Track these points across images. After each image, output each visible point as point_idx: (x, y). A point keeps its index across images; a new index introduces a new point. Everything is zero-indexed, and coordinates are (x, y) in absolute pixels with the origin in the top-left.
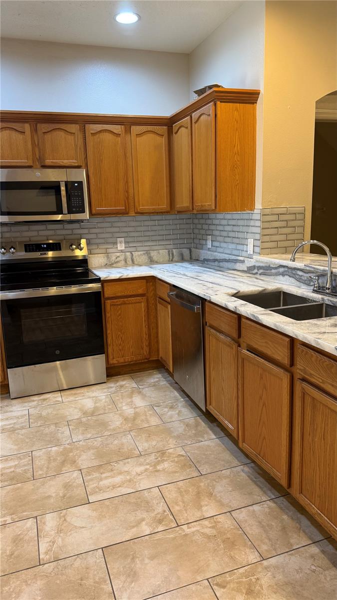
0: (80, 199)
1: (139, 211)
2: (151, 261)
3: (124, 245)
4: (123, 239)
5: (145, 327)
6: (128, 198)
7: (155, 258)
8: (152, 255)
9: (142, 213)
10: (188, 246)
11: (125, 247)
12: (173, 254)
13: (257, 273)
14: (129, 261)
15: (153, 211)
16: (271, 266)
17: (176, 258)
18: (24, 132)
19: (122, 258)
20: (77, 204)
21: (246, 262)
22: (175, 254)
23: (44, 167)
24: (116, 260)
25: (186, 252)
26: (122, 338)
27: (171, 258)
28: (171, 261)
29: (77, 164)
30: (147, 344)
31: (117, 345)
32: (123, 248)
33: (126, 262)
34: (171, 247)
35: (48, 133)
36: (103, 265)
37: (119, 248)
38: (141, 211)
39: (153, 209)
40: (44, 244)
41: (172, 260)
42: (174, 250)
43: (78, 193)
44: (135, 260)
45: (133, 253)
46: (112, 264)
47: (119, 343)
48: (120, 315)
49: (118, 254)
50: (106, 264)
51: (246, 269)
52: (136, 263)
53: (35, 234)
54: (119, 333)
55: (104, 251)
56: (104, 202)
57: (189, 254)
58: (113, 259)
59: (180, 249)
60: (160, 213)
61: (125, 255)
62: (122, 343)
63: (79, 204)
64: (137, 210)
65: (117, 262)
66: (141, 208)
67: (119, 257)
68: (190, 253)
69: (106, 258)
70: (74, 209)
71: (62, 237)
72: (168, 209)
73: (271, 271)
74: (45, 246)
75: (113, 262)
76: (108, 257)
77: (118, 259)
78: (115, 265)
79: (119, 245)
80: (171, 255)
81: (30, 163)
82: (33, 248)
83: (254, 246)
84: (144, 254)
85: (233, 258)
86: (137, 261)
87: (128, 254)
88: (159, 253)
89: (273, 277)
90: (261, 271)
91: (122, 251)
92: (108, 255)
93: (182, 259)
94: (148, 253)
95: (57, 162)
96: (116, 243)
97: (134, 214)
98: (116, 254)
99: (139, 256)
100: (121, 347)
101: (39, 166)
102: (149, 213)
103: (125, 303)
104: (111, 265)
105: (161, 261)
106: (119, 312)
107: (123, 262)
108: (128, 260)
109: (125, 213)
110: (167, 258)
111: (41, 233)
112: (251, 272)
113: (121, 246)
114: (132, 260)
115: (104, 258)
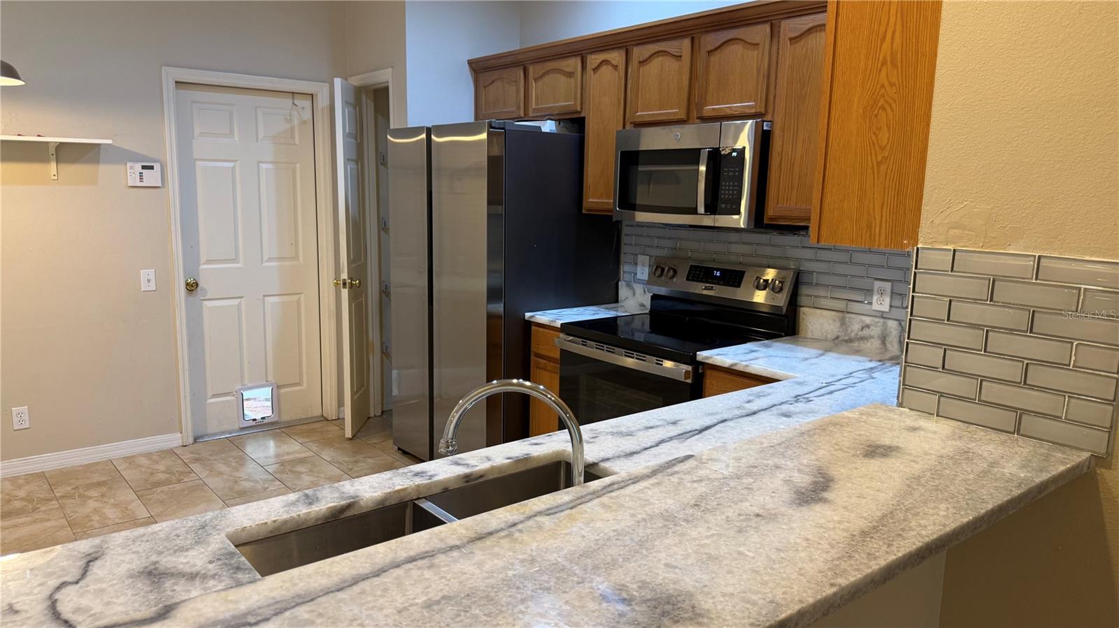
0: (736, 183)
3: (887, 300)
11: (891, 306)
14: (891, 342)
18: (681, 56)
19: (875, 331)
20: (728, 195)
23: (702, 119)
24: (861, 333)
29: (753, 111)
32: (886, 308)
33: (884, 342)
35: (716, 53)
37: (876, 306)
40: (719, 269)
43: (734, 172)
46: (851, 341)
49: (868, 320)
50: (837, 338)
55: (840, 305)
58: (855, 327)
61: (885, 326)
65: (862, 339)
67: (868, 326)
69: (838, 324)
70: (723, 206)
74: (718, 274)
75: (853, 335)
76: (843, 323)
77: (866, 332)
78: (855, 344)
79: (875, 298)
81: (681, 114)
82: (699, 275)
87: (892, 325)
91: (882, 315)
92: (845, 317)
96: (869, 292)
98: (864, 318)
101: (695, 119)
104: (845, 341)
107: (876, 343)
108: (889, 340)
113: (881, 302)
114: (900, 342)
115: (834, 320)
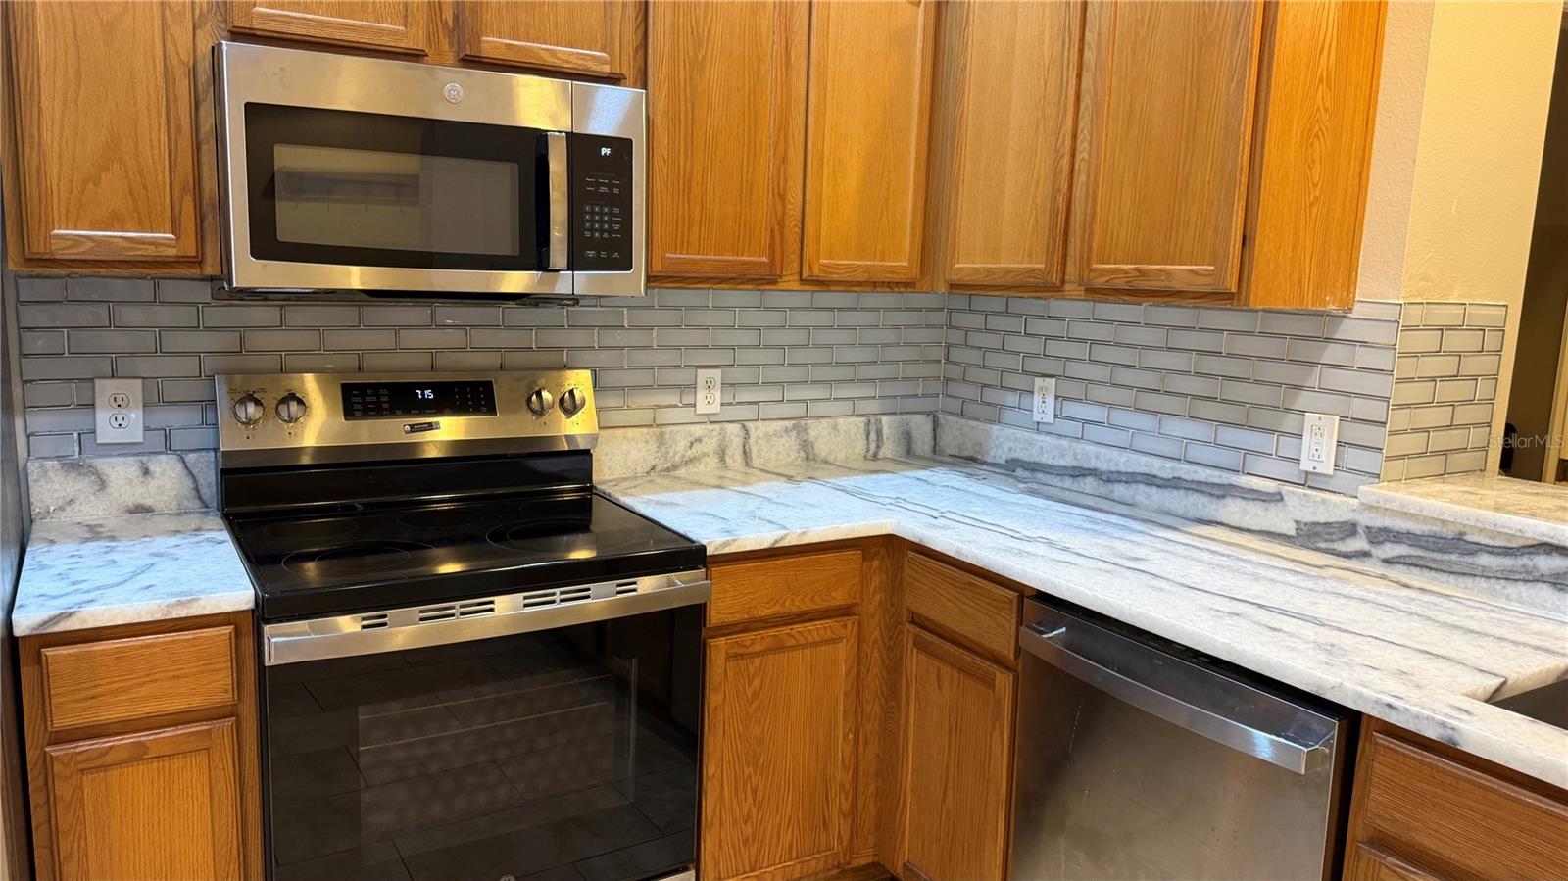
0: (617, 210)
1: (816, 272)
2: (807, 458)
3: (718, 395)
4: (718, 372)
5: (845, 736)
6: (781, 223)
7: (822, 449)
8: (812, 433)
9: (823, 284)
10: (927, 404)
11: (722, 404)
12: (879, 433)
13: (1366, 554)
14: (733, 458)
15: (863, 277)
16: (1468, 538)
17: (888, 449)
19: (710, 445)
20: (602, 231)
21: (1289, 500)
22: (886, 431)
23: (473, 62)
24: (690, 453)
25: (921, 426)
26: (755, 791)
27: (873, 446)
28: (873, 461)
29: (606, 69)
30: (846, 807)
31: (735, 821)
32: (716, 408)
33: (722, 459)
34: (873, 406)
36: (640, 470)
37: (702, 408)
38: (823, 277)
39: (867, 269)
40: (423, 386)
41: (875, 457)
42: (885, 419)
43: (610, 186)
44: (754, 454)
45: (750, 426)
46: (675, 467)
47: (745, 811)
48: (756, 694)
49: (698, 430)
50: (652, 469)
51: (1290, 529)
52: (756, 462)
53: (384, 339)
54: (749, 771)
55: (645, 416)
56: (695, 229)
57: (931, 435)
58: (679, 446)
59: (904, 417)
60: (883, 284)
61: (723, 432)
62: (754, 811)
63: (610, 231)
64: (810, 269)
65: (691, 460)
66: (825, 260)
67: (699, 440)
68: (934, 430)
69: (653, 446)
70: (591, 253)
71: (493, 359)
72: (915, 273)
73: (1469, 559)
74: (429, 392)
75: (677, 458)
76: (661, 440)
78: (682, 472)
79: (701, 395)
80: (873, 436)
81: (415, 39)
82: (379, 404)
83: (1339, 443)
84: (786, 431)
85: (1196, 477)
86: (759, 456)
87: (733, 430)
88: (835, 428)
89: (1483, 583)
90: (1391, 550)
91: (712, 420)
92: (662, 435)
93: (910, 455)
94: (798, 423)
95: (529, 50)
96: (691, 388)
97: (796, 286)
98: (692, 428)
99: (768, 437)
100: (748, 830)
101: (451, 57)
102: (848, 285)
103: (780, 647)
104: (668, 470)
105: (841, 455)
106: (757, 682)
107: (712, 461)
108: (729, 452)
109: (763, 279)
110: (860, 446)
111: (410, 338)
112: (1323, 545)
113: (708, 401)
114: (745, 452)
115: (647, 442)
